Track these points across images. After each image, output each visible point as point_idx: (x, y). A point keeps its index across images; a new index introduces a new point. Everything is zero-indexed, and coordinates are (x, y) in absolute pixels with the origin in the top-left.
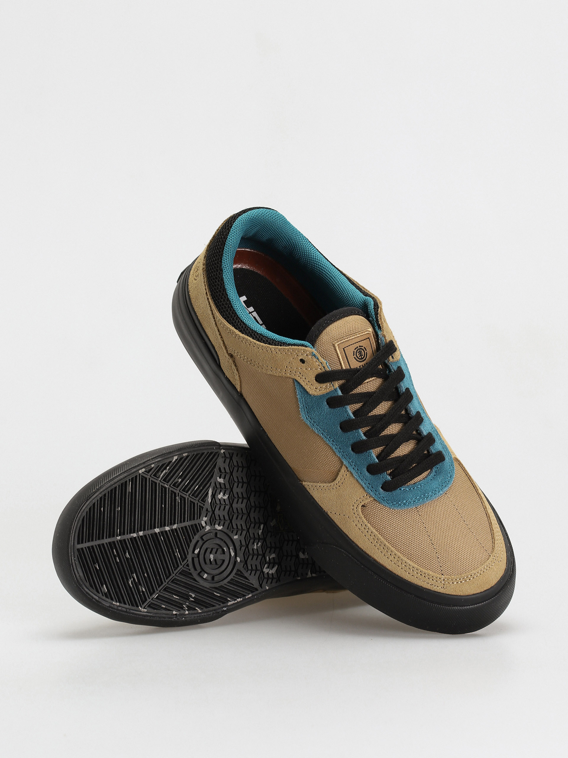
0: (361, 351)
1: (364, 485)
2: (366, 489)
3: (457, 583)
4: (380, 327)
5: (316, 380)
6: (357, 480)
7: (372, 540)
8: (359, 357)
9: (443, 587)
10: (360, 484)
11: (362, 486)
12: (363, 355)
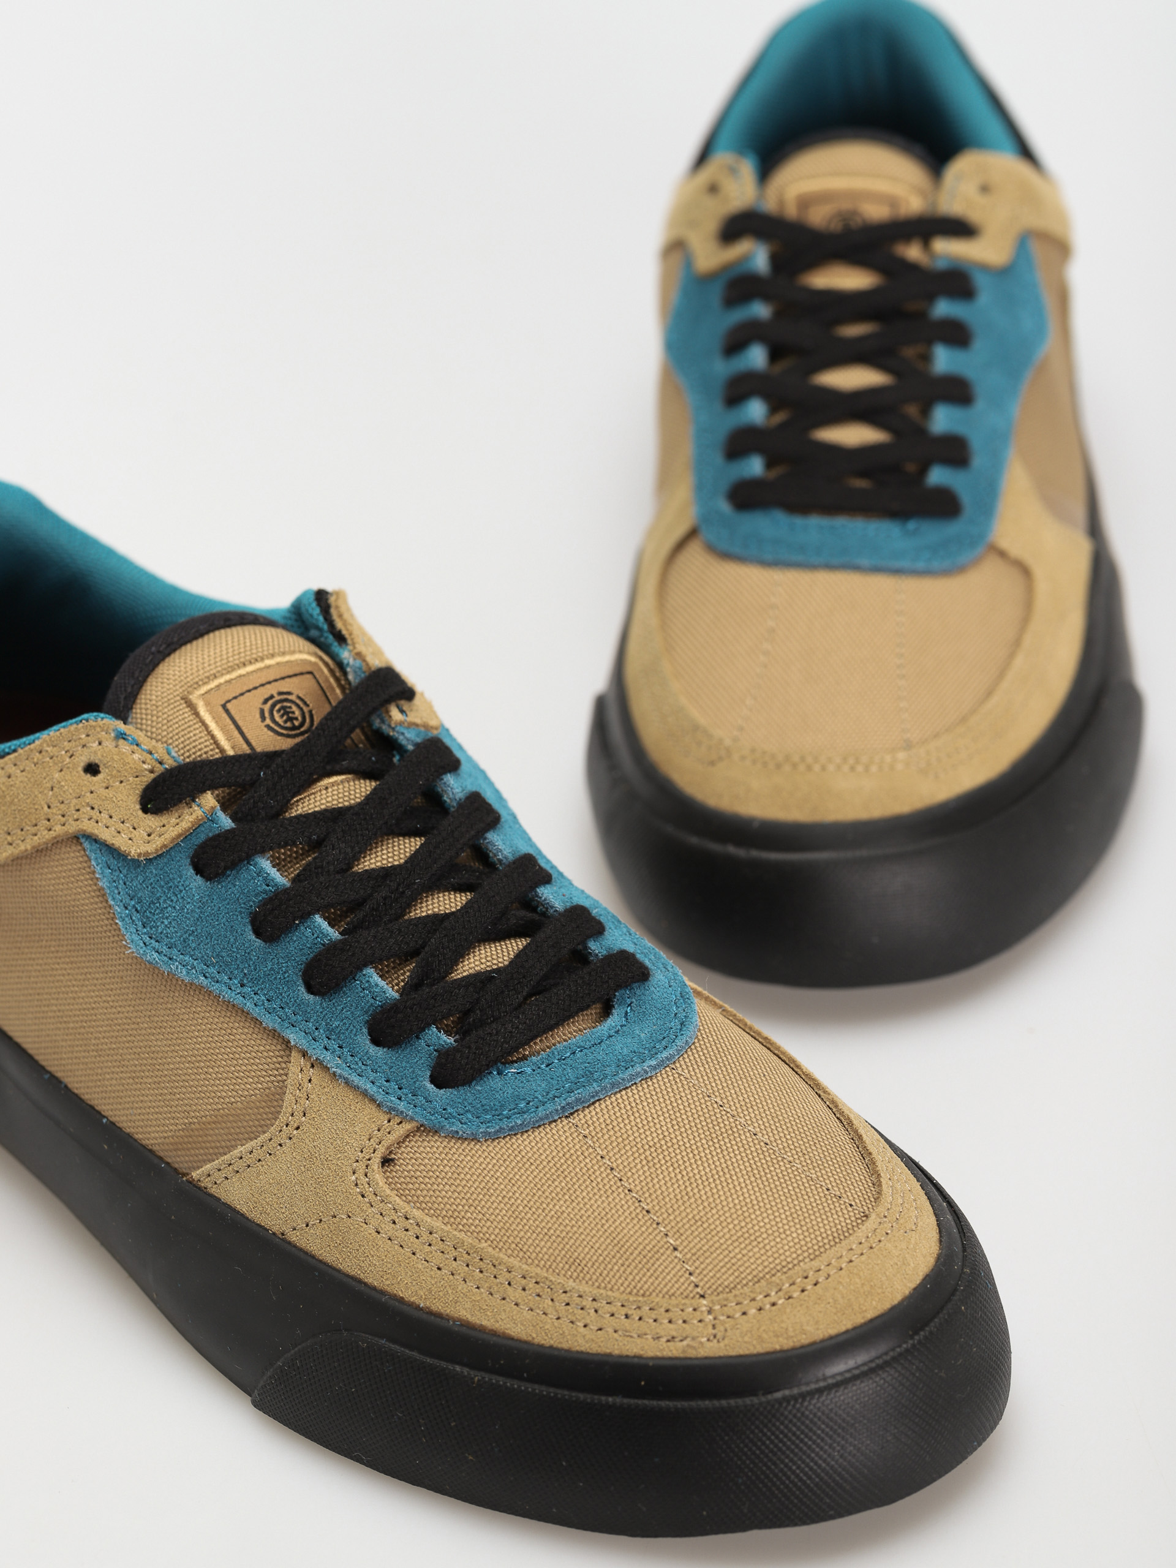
0: (286, 707)
1: (372, 1089)
2: (379, 1098)
3: (760, 1309)
4: (341, 639)
5: (145, 810)
6: (347, 1082)
7: (437, 1259)
8: (286, 722)
9: (715, 1336)
10: (356, 1088)
11: (365, 1094)
12: (296, 719)
